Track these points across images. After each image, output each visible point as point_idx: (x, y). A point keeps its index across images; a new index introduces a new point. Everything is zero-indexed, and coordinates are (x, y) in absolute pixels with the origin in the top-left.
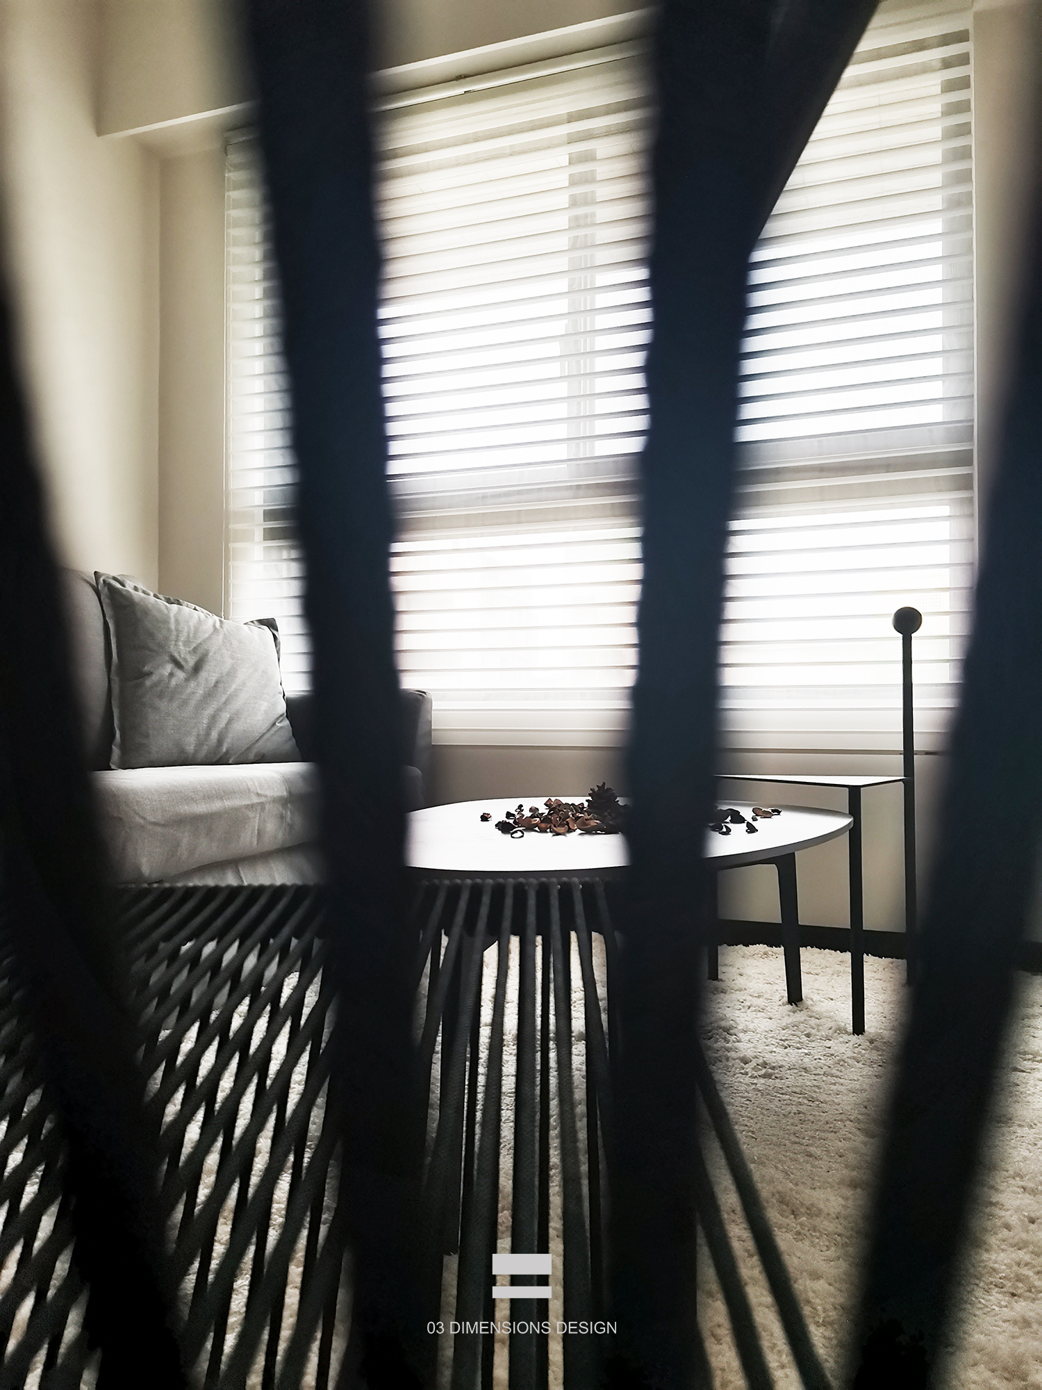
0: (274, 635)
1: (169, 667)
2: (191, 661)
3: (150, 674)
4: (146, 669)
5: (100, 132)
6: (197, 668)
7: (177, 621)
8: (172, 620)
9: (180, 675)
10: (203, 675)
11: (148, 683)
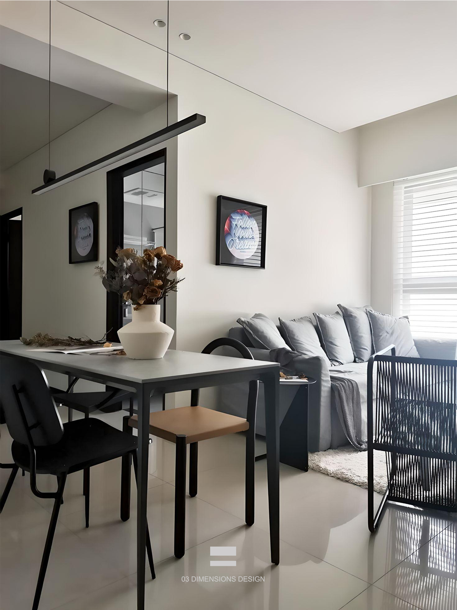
0: (408, 321)
1: (386, 334)
2: (390, 332)
3: (381, 336)
4: (380, 334)
5: (359, 187)
6: (392, 334)
7: (386, 320)
8: (385, 321)
9: (388, 335)
10: (394, 335)
11: (381, 338)
